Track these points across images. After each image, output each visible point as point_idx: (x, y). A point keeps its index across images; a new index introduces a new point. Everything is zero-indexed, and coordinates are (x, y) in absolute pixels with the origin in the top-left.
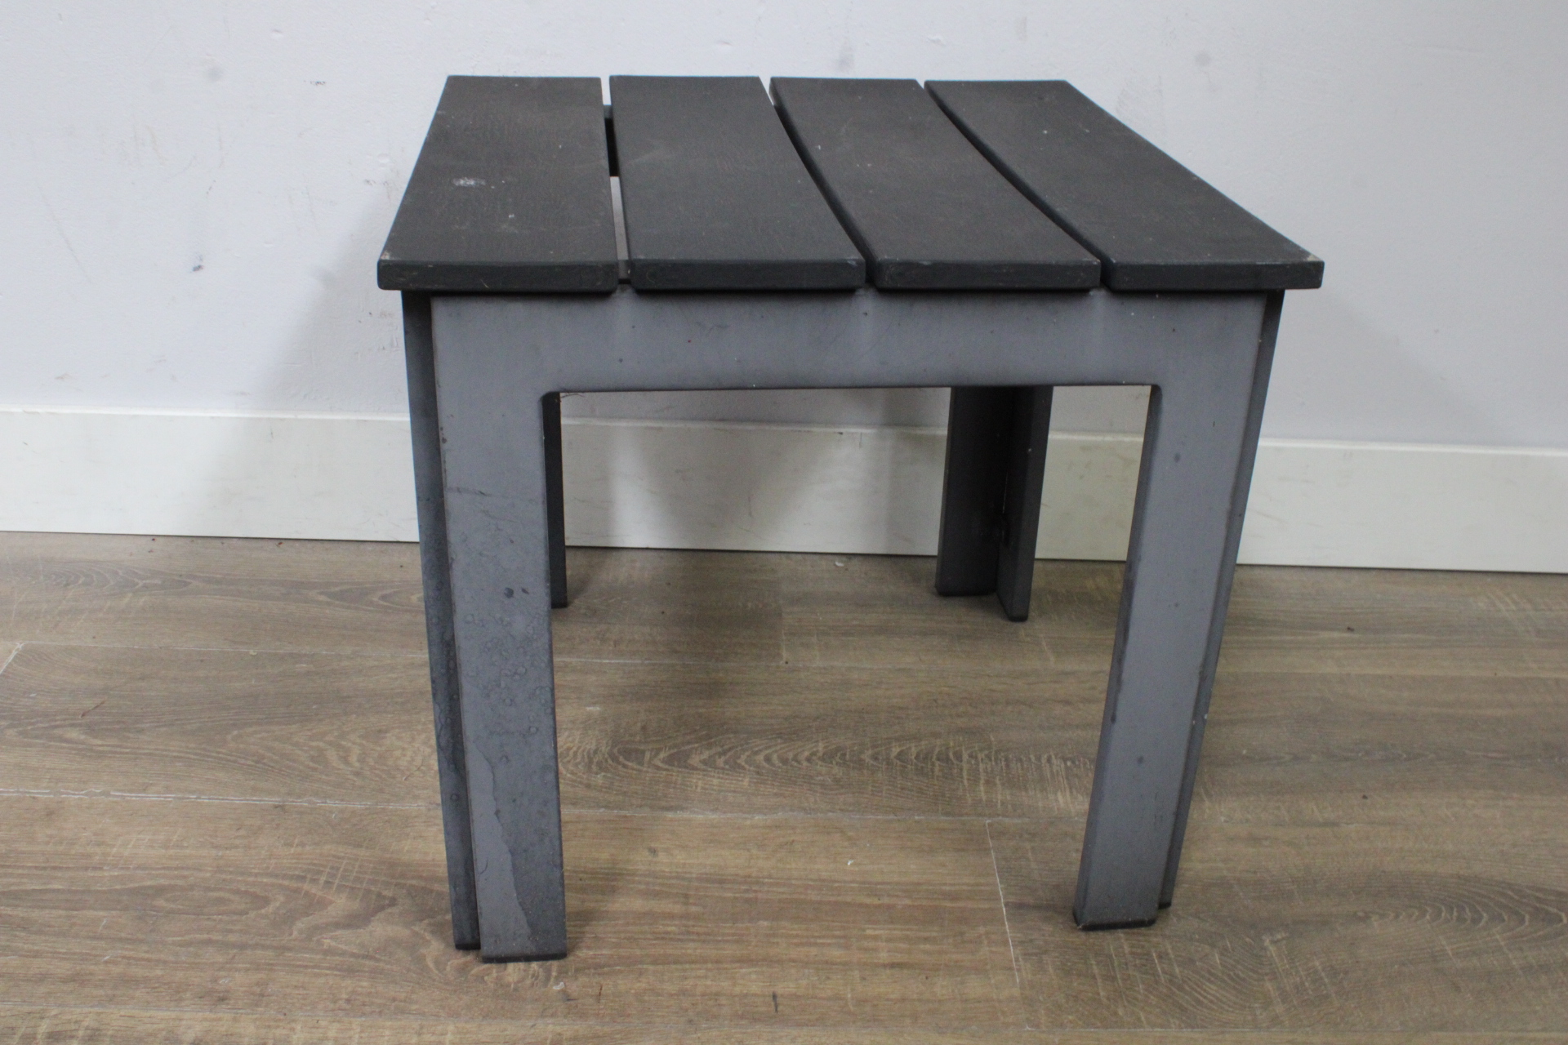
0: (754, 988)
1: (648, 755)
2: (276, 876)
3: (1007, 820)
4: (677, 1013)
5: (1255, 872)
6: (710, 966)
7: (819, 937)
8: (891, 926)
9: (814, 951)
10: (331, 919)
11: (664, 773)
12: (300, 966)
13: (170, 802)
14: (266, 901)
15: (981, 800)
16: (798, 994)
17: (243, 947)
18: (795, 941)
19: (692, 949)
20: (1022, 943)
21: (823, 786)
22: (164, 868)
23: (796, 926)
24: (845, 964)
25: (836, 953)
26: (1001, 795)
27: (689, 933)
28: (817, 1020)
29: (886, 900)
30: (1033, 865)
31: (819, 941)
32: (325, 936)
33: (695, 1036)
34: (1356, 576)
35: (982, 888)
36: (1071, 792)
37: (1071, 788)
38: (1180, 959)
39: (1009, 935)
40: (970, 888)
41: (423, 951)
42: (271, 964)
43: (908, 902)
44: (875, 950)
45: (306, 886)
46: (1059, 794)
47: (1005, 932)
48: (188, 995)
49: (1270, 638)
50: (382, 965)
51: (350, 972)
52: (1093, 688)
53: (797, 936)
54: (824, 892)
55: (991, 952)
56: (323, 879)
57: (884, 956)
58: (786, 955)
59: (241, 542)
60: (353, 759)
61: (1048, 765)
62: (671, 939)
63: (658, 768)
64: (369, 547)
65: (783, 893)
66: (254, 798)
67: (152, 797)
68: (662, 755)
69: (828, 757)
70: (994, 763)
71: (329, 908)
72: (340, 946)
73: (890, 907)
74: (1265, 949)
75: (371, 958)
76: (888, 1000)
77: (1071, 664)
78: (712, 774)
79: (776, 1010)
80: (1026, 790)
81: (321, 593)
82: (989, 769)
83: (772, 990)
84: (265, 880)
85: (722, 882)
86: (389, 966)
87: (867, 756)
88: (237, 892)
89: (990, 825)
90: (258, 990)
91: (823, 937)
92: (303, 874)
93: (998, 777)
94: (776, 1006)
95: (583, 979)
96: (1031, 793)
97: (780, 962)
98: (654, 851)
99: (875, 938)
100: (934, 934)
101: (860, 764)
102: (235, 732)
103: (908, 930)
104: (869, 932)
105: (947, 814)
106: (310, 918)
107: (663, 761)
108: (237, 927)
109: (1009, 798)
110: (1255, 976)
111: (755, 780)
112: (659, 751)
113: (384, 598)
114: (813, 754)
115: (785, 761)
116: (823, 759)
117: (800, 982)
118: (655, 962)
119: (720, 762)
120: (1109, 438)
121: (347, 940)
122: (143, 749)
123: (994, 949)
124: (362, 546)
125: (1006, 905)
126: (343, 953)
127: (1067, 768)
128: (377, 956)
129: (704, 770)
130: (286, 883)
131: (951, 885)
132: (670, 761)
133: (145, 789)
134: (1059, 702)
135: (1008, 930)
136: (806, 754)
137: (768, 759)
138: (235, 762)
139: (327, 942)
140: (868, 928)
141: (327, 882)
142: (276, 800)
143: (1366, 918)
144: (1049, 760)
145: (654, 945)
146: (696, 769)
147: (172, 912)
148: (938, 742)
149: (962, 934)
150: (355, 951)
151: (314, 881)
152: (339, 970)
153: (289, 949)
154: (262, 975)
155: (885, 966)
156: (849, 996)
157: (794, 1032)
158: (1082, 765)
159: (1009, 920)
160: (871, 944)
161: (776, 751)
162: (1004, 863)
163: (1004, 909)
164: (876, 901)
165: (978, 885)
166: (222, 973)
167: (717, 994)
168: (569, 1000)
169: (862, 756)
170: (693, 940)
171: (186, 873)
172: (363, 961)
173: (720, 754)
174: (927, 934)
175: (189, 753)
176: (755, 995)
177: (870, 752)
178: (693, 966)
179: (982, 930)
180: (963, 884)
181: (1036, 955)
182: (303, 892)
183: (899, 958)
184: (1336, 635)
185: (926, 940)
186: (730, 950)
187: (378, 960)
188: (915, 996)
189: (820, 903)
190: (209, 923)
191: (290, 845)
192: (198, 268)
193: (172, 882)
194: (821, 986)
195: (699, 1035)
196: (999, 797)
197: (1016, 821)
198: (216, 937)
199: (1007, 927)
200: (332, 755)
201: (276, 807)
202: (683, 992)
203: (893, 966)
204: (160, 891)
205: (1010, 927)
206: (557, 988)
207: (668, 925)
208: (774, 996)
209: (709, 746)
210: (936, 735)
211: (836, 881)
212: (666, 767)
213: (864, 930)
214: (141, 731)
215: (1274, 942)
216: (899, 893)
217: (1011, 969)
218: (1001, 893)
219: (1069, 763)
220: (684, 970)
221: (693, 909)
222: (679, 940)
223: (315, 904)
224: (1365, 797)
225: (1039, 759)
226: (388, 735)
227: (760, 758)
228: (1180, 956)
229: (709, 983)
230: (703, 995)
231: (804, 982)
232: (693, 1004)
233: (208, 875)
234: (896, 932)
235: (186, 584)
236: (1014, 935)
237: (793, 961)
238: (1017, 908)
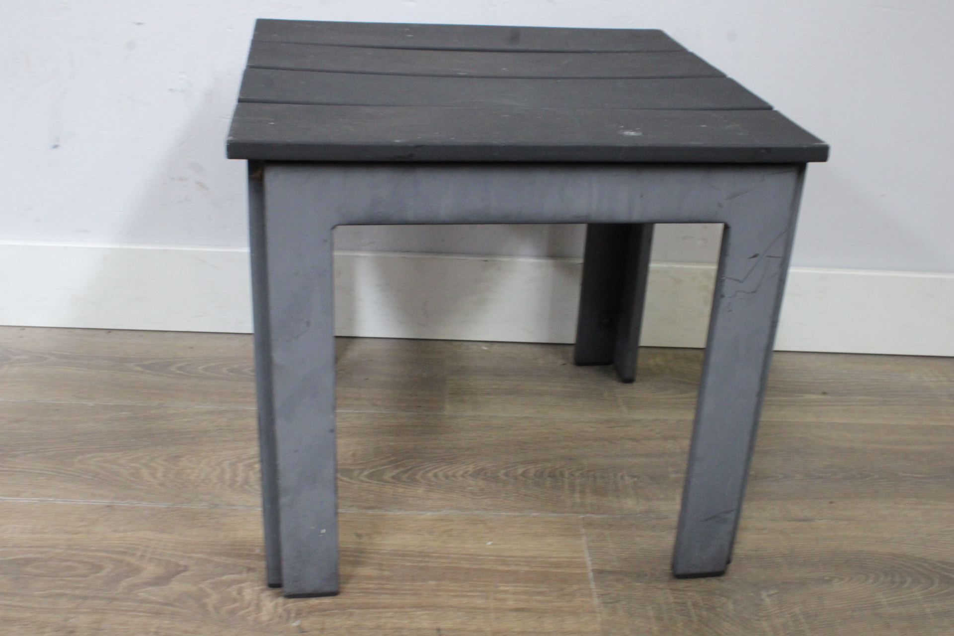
0: (425, 624)
1: (356, 473)
2: (107, 551)
3: (593, 516)
5: (756, 551)
6: (395, 610)
7: (469, 591)
8: (516, 584)
9: (465, 600)
10: (144, 580)
11: (366, 484)
12: (123, 610)
13: (36, 503)
14: (100, 568)
15: (577, 503)
16: (454, 628)
17: (85, 598)
18: (453, 594)
19: (384, 599)
20: (602, 595)
21: (472, 493)
22: (31, 547)
23: (453, 584)
24: (485, 609)
26: (590, 499)
27: (383, 589)
29: (513, 568)
30: (611, 545)
31: (470, 594)
32: (140, 591)
34: (829, 358)
35: (577, 560)
36: (637, 498)
37: (637, 496)
38: (707, 606)
39: (594, 590)
40: (568, 560)
41: (207, 600)
42: (103, 609)
43: (527, 569)
44: (505, 600)
45: (128, 558)
46: (629, 499)
47: (591, 589)
48: (47, 630)
49: (771, 398)
50: (178, 609)
51: (157, 614)
52: (652, 430)
53: (453, 591)
54: (472, 562)
55: (582, 601)
56: (139, 553)
57: (511, 604)
58: (447, 603)
59: (83, 331)
60: (159, 475)
61: (621, 480)
62: (371, 593)
63: (363, 481)
64: (171, 335)
65: (445, 563)
66: (93, 501)
67: (23, 500)
68: (366, 473)
69: (476, 474)
70: (585, 479)
71: (143, 573)
72: (151, 597)
73: (515, 572)
74: (762, 600)
75: (171, 605)
76: (514, 632)
77: (638, 415)
78: (399, 485)
80: (607, 496)
81: (138, 365)
82: (583, 483)
83: (437, 625)
84: (100, 554)
85: (404, 555)
86: (183, 610)
87: (501, 474)
88: (80, 562)
89: (583, 519)
90: (95, 626)
91: (471, 591)
92: (125, 550)
93: (588, 488)
95: (312, 619)
96: (610, 498)
97: (442, 607)
98: (359, 536)
99: (506, 592)
100: (544, 590)
101: (496, 479)
102: (80, 457)
103: (527, 587)
104: (502, 588)
105: (553, 512)
106: (131, 579)
107: (367, 477)
108: (82, 585)
109: (595, 501)
110: (756, 618)
111: (427, 489)
112: (363, 469)
113: (180, 368)
114: (466, 472)
115: (447, 477)
116: (471, 476)
117: (456, 620)
118: (359, 608)
119: (404, 477)
120: (665, 265)
121: (156, 593)
122: (17, 468)
123: (583, 599)
124: (166, 334)
125: (593, 570)
126: (151, 602)
127: (634, 483)
128: (175, 604)
129: (394, 483)
130: (114, 556)
131: (556, 558)
132: (371, 476)
133: (18, 494)
134: (630, 439)
135: (593, 587)
136: (461, 472)
137: (436, 476)
138: (79, 476)
139: (142, 595)
140: (501, 586)
141: (142, 556)
142: (107, 502)
143: (830, 581)
144: (622, 478)
145: (359, 596)
146: (389, 482)
147: (36, 575)
148: (549, 465)
149: (562, 589)
150: (160, 600)
151: (133, 555)
152: (149, 613)
153: (116, 599)
154: (97, 617)
155: (511, 610)
156: (488, 630)
158: (644, 481)
159: (594, 581)
160: (502, 596)
161: (441, 471)
162: (591, 544)
163: (591, 574)
164: (506, 568)
165: (574, 558)
166: (72, 615)
167: (401, 628)
168: (303, 632)
169: (499, 474)
170: (386, 594)
171: (47, 549)
172: (166, 607)
173: (404, 472)
174: (539, 590)
175: (48, 471)
176: (426, 629)
177: (503, 471)
178: (386, 610)
179: (575, 587)
180: (563, 557)
181: (611, 603)
182: (126, 562)
183: (521, 605)
184: (814, 397)
185: (540, 593)
186: (410, 600)
187: (176, 607)
188: (531, 630)
189: (469, 569)
190: (60, 582)
191: (116, 531)
192: (55, 147)
193: (37, 556)
194: (469, 623)
196: (589, 501)
197: (600, 516)
198: (68, 592)
200: (145, 472)
201: (108, 506)
202: (378, 627)
203: (517, 610)
204: (28, 562)
205: (594, 585)
206: (295, 624)
207: (369, 584)
208: (439, 630)
209: (397, 467)
210: (548, 460)
211: (480, 556)
212: (368, 480)
213: (498, 587)
214: (15, 456)
215: (769, 596)
216: (522, 564)
217: (594, 612)
218: (589, 563)
219: (636, 479)
220: (379, 613)
221: (386, 573)
222: (376, 593)
223: (134, 570)
224: (831, 503)
225: (615, 475)
226: (183, 459)
227: (430, 475)
228: (706, 604)
229: (395, 621)
230: (391, 629)
231: (458, 621)
233: (62, 551)
234: (518, 588)
235: (46, 359)
236: (597, 590)
237: (451, 607)
238: (600, 573)
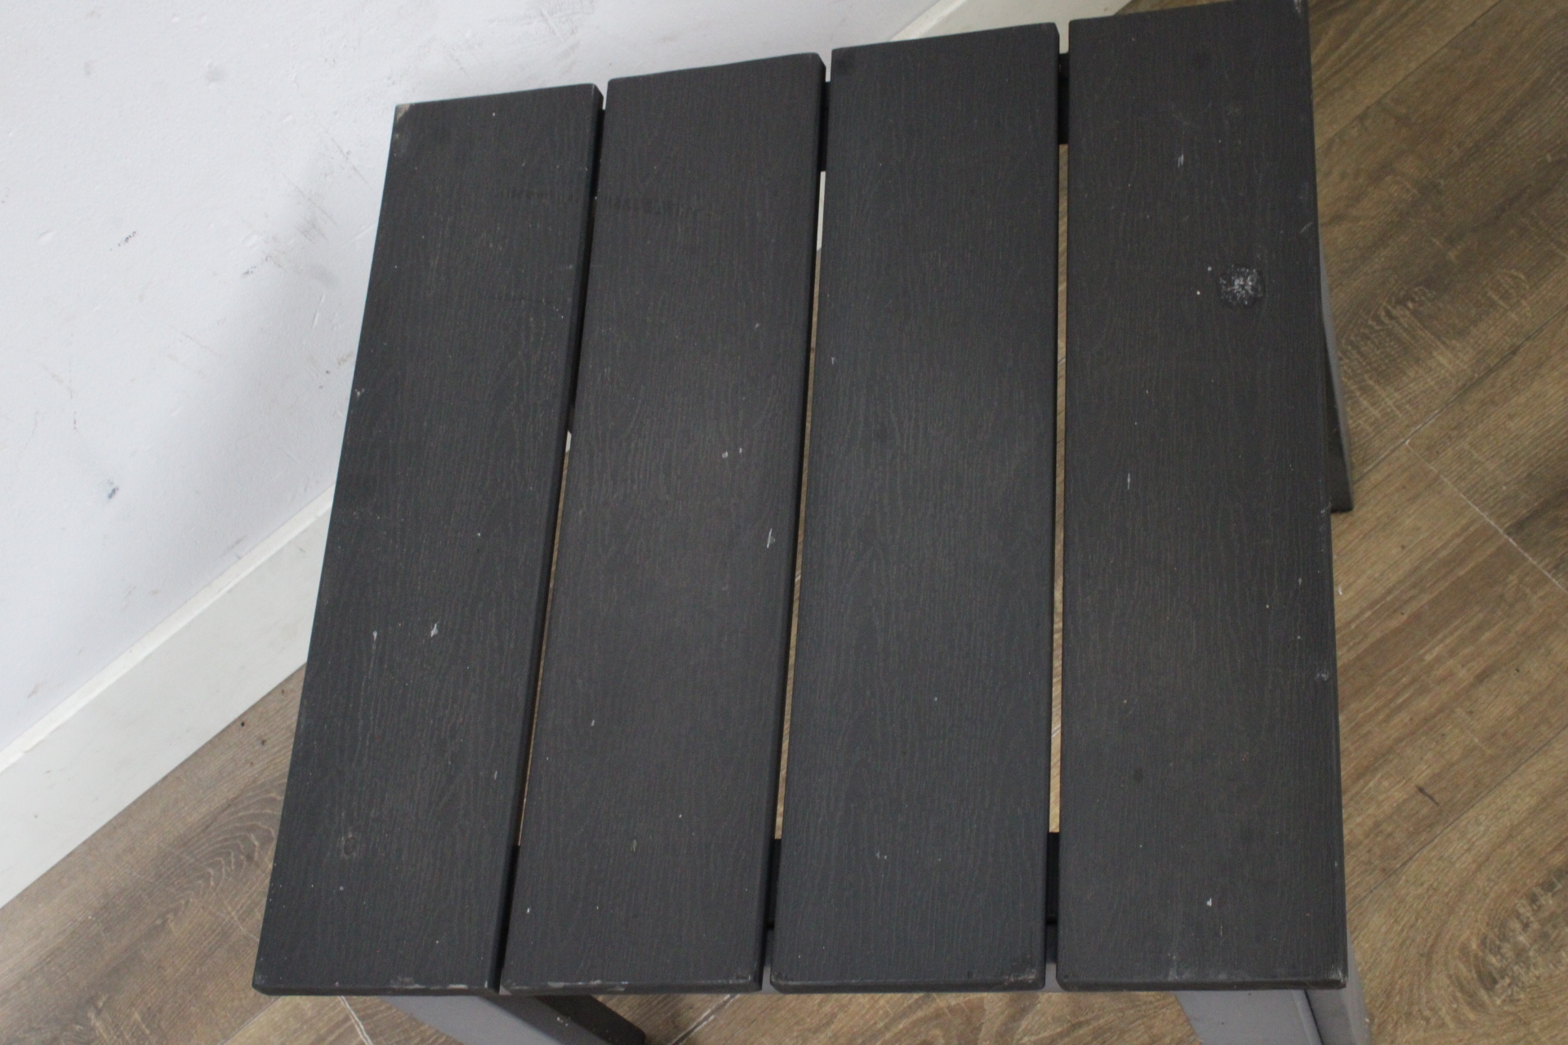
0: (1398, 795)
3: (1421, 427)
4: (1366, 871)
7: (1395, 696)
8: (1440, 636)
9: (1404, 716)
10: (1002, 1018)
13: (714, 1020)
15: (1377, 420)
16: (1436, 771)
18: (1381, 717)
20: (1556, 567)
23: (1366, 700)
24: (1440, 710)
25: (1424, 704)
26: (1388, 397)
28: (1475, 786)
29: (1408, 610)
30: (1491, 466)
31: (1400, 701)
32: (1018, 1037)
33: (1401, 882)
35: (1473, 529)
36: (1444, 343)
37: (1439, 338)
39: (1540, 567)
40: (1462, 538)
43: (1426, 598)
44: (1451, 674)
46: (1435, 354)
47: (1534, 567)
50: (1094, 1024)
53: (1377, 711)
54: (1351, 644)
55: (1541, 598)
57: (1464, 675)
58: (1388, 738)
61: (1393, 322)
70: (1347, 361)
71: (986, 1008)
72: (1041, 1036)
73: (1418, 615)
75: (1080, 1025)
76: (1510, 719)
79: (1437, 804)
80: (1405, 374)
82: (1349, 371)
83: (1413, 785)
84: (901, 1026)
86: (1102, 1021)
89: (1411, 443)
91: (1397, 695)
93: (1366, 376)
94: (1431, 798)
96: (1411, 374)
97: (1390, 750)
99: (1438, 660)
100: (1481, 616)
103: (1455, 629)
104: (1428, 658)
106: (983, 1029)
109: (1397, 395)
117: (1426, 758)
121: (1037, 1023)
123: (1541, 594)
125: (1508, 532)
127: (1414, 313)
128: (1082, 1019)
130: (920, 1014)
131: (1443, 547)
135: (1535, 563)
140: (1425, 654)
144: (1388, 313)
149: (1501, 597)
150: (1059, 1030)
155: (1473, 685)
156: (1476, 740)
157: (1471, 813)
158: (1423, 298)
159: (1526, 550)
160: (1440, 672)
162: (1463, 484)
163: (1511, 540)
164: (1400, 618)
165: (1465, 528)
167: (1377, 825)
172: (1076, 1034)
174: (1473, 623)
176: (1405, 801)
179: (1513, 579)
180: (1452, 539)
182: (946, 1011)
183: (1478, 666)
185: (1481, 627)
187: (1088, 1022)
188: (1526, 698)
189: (1359, 658)
194: (1446, 749)
195: (1404, 878)
196: (1390, 403)
197: (1429, 421)
199: (1530, 559)
203: (1481, 678)
205: (1533, 556)
208: (1421, 790)
213: (1421, 659)
216: (1412, 593)
218: (1493, 523)
219: (1410, 305)
225: (1379, 320)
229: (1359, 820)
230: (1367, 836)
231: (1429, 756)
232: (1369, 851)
234: (1448, 641)
236: (1543, 564)
237: (1399, 740)
238: (1518, 528)
